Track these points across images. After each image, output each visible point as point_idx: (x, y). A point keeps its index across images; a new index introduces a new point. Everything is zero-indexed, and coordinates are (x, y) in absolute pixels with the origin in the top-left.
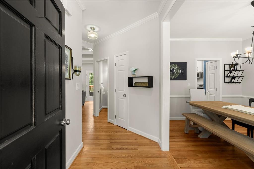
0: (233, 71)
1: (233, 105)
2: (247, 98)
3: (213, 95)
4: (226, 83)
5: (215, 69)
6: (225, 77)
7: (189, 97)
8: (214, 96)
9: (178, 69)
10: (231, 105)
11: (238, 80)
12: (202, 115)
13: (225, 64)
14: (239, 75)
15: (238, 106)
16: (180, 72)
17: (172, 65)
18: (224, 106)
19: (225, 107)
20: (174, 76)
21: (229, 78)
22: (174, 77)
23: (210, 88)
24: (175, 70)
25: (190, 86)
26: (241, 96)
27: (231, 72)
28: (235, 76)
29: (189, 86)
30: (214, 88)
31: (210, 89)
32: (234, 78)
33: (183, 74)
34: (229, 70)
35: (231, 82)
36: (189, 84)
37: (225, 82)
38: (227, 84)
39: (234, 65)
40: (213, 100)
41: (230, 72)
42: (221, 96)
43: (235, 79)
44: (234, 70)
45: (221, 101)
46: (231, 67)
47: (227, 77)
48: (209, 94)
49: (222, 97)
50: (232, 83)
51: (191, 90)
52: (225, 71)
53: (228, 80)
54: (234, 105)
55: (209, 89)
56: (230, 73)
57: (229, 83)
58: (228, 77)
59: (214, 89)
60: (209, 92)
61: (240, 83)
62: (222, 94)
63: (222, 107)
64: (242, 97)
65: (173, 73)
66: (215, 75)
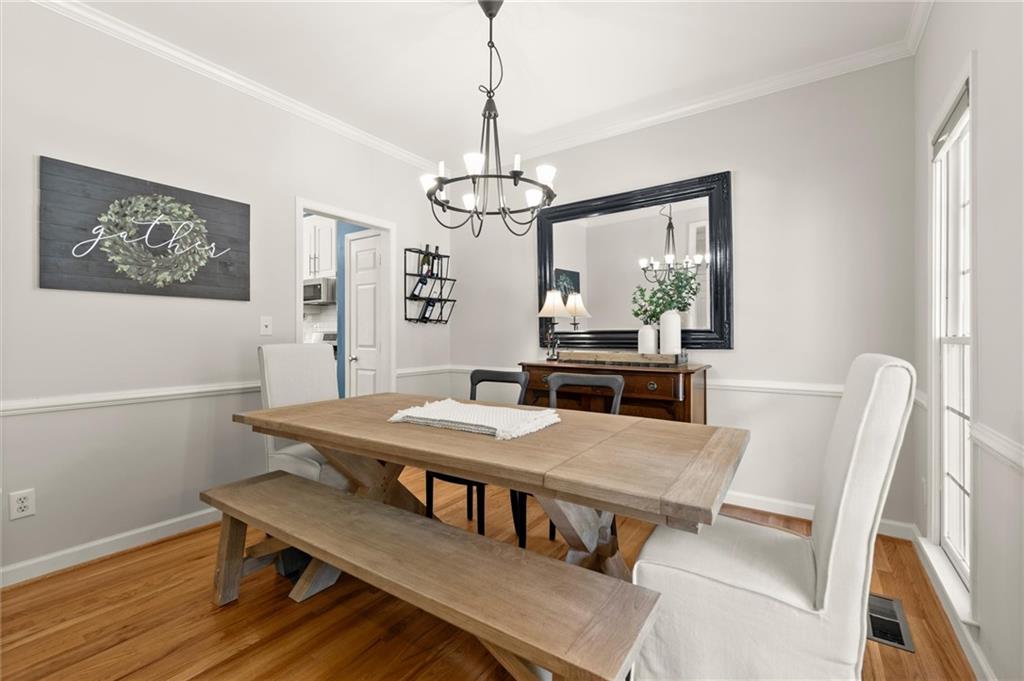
0: (429, 280)
1: (427, 403)
2: (464, 372)
3: (368, 373)
4: (410, 320)
5: (374, 267)
6: (406, 298)
7: (257, 391)
8: (373, 373)
9: (194, 231)
10: (422, 405)
11: (441, 313)
12: (313, 471)
13: (406, 250)
14: (445, 297)
15: (442, 402)
16: (210, 251)
17: (155, 200)
18: (396, 412)
19: (398, 416)
20: (167, 268)
21: (416, 303)
22: (169, 279)
23: (360, 343)
24: (177, 233)
25: (269, 331)
26: (448, 367)
27: (423, 281)
28: (435, 296)
29: (263, 331)
30: (371, 343)
31: (361, 346)
32: (430, 302)
33: (231, 269)
34: (416, 272)
35: (424, 319)
36: (265, 320)
37: (406, 319)
38: (412, 323)
39: (431, 258)
40: (369, 392)
41: (420, 281)
42: (396, 371)
43: (433, 306)
44: (431, 275)
45: (393, 390)
46: (423, 264)
47: (414, 297)
48: (357, 370)
49: (399, 377)
50: (426, 322)
51: (266, 348)
52: (406, 274)
53: (415, 310)
54: (432, 400)
55: (357, 347)
56: (420, 285)
57: (417, 320)
58: (416, 300)
59: (374, 346)
60: (356, 359)
61: (446, 322)
62: (398, 366)
63: (392, 415)
64: (451, 372)
65: (164, 251)
66: (375, 289)
